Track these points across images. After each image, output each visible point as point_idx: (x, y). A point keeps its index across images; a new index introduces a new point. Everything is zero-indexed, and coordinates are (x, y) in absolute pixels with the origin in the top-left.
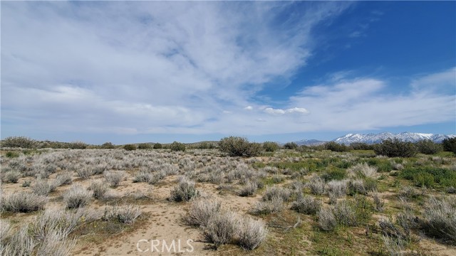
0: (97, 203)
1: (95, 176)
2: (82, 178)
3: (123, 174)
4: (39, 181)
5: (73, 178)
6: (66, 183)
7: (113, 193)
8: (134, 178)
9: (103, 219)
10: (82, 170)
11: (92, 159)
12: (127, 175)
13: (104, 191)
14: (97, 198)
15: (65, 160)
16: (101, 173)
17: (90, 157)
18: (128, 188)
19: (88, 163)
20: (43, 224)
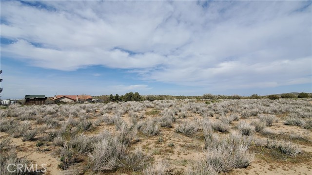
0: (258, 135)
1: (252, 117)
2: (244, 117)
3: (273, 117)
4: (223, 117)
5: (239, 117)
6: (236, 119)
7: (269, 130)
8: (285, 122)
9: (267, 147)
10: (243, 112)
11: (247, 106)
12: (277, 118)
13: (263, 128)
14: (258, 132)
15: (231, 106)
16: (255, 115)
17: (246, 104)
18: (281, 128)
19: (245, 108)
20: (232, 140)
